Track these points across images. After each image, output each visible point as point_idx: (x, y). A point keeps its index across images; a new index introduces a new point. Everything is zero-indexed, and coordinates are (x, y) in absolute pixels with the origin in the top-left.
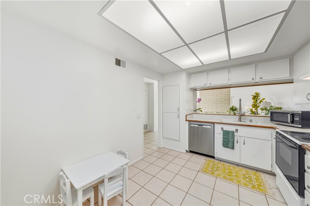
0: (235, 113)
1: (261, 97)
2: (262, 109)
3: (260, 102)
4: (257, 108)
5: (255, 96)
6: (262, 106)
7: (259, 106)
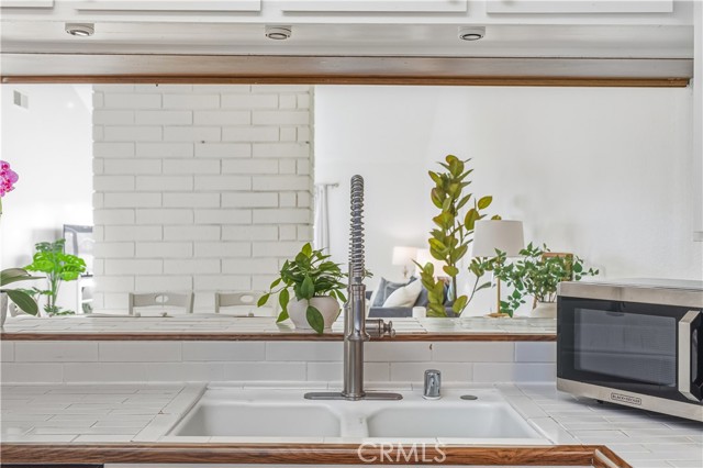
0: (315, 317)
1: (474, 189)
2: (478, 269)
3: (472, 217)
4: (452, 261)
5: (444, 178)
6: (477, 244)
7: (464, 248)
